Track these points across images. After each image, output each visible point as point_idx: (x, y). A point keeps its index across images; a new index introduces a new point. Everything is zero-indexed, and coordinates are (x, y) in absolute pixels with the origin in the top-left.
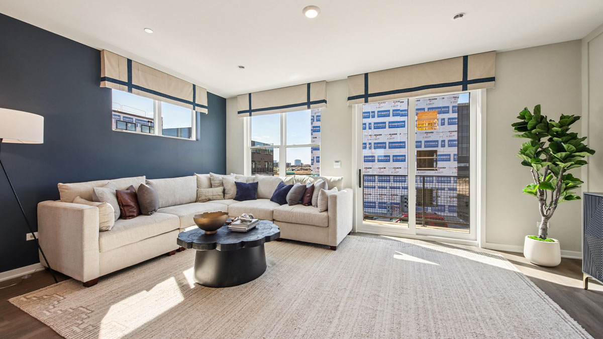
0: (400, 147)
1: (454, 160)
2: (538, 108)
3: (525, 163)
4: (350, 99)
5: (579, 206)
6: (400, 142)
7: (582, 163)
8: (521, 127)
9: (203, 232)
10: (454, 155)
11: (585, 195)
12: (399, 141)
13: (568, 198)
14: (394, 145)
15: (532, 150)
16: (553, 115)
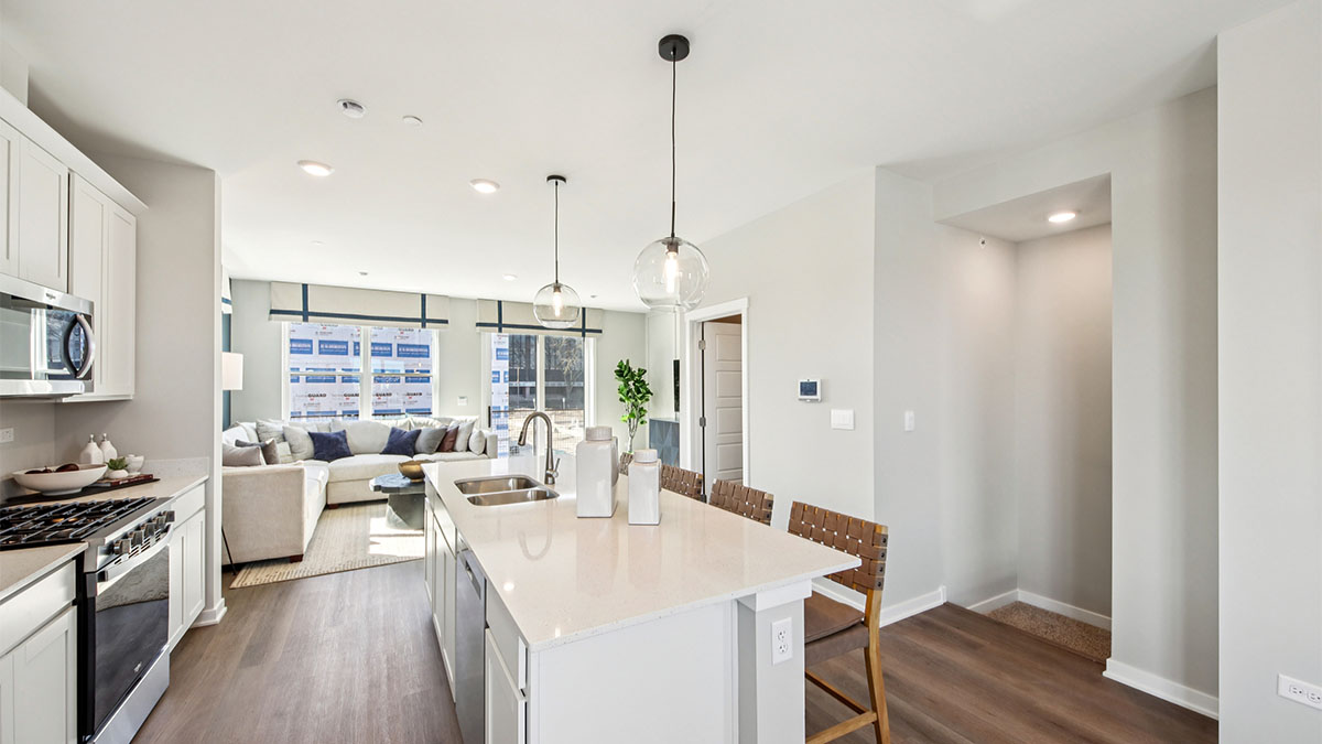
0: (420, 355)
1: (505, 382)
2: (628, 361)
3: (621, 400)
4: (479, 325)
5: (647, 425)
6: (420, 346)
7: (647, 400)
8: (620, 373)
9: (408, 481)
10: (505, 373)
11: (651, 420)
12: (417, 343)
13: (642, 423)
14: (406, 351)
15: (625, 391)
16: (635, 369)
